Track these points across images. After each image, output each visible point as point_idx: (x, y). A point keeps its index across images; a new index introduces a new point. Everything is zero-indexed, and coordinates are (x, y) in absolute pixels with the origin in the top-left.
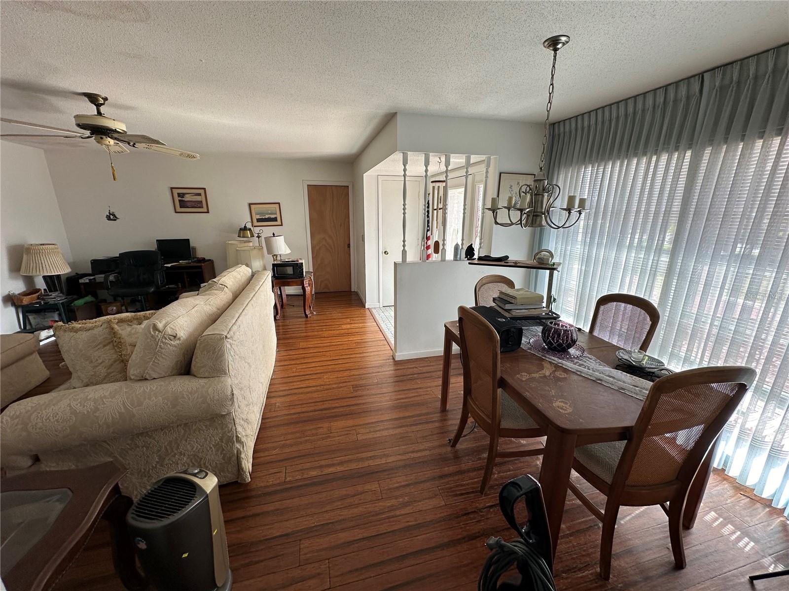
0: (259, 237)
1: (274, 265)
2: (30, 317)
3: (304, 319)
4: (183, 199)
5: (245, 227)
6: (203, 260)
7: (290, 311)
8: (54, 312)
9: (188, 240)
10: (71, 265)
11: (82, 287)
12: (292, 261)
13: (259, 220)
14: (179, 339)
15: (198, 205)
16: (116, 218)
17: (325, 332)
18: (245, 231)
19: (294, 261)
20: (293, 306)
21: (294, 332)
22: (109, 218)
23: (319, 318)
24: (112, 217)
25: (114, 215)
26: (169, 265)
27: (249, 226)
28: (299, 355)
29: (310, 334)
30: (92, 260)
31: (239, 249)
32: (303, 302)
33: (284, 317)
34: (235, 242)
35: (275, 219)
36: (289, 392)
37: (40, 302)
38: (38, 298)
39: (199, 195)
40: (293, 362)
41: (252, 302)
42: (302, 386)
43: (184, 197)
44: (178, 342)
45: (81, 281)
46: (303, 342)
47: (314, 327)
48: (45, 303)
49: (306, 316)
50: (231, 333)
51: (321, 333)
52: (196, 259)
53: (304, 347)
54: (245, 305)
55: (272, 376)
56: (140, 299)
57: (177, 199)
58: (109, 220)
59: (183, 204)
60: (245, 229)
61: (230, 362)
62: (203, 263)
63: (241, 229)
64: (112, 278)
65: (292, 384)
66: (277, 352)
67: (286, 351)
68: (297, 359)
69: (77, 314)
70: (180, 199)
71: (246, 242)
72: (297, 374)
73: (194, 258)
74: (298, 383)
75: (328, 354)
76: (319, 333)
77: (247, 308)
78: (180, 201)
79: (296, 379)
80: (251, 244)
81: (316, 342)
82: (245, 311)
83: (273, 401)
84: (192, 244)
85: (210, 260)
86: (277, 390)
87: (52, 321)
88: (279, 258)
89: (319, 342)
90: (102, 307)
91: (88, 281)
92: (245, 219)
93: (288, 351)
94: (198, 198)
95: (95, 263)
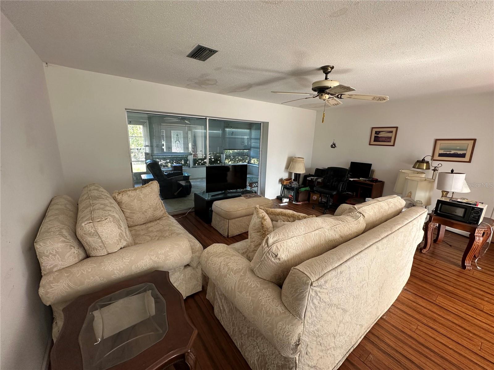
0: (434, 170)
1: (439, 202)
2: (285, 191)
3: (459, 269)
4: (378, 135)
5: (423, 160)
6: (376, 181)
7: (443, 250)
8: (293, 191)
9: (371, 165)
10: (306, 170)
11: (308, 181)
12: (466, 203)
13: (440, 155)
14: (279, 259)
15: (388, 139)
16: (335, 146)
17: (485, 303)
18: (422, 164)
19: (470, 204)
20: (451, 246)
21: (437, 278)
22: (332, 146)
23: (484, 277)
24: (333, 146)
25: (335, 145)
26: (352, 179)
27: (428, 159)
28: (430, 312)
29: (458, 292)
30: (316, 169)
31: (409, 178)
32: (466, 246)
33: (433, 254)
34: (409, 172)
35: (463, 156)
36: (392, 352)
37: (289, 185)
38: (290, 183)
39: (391, 132)
40: (417, 316)
41: (379, 244)
42: (413, 359)
43: (379, 134)
44: (278, 261)
45: (308, 178)
46: (445, 298)
47: (470, 286)
48: (291, 186)
49: (464, 267)
50: (322, 281)
51: (479, 301)
52: (371, 179)
53: (442, 305)
54: (366, 246)
55: (383, 315)
56: (327, 196)
57: (374, 135)
58: (331, 147)
59: (377, 139)
60: (423, 161)
61: (309, 309)
62: (375, 183)
63: (418, 161)
64: (320, 180)
65: (401, 344)
66: (404, 290)
67: (414, 296)
68: (424, 315)
69: (300, 194)
70: (376, 135)
71: (418, 173)
72: (415, 336)
73: (370, 178)
74: (410, 350)
75: (477, 340)
76: (475, 299)
77: (366, 251)
78: (375, 136)
79: (410, 342)
80: (423, 176)
81: (464, 310)
82: (362, 254)
83: (369, 347)
84: (372, 168)
85: (382, 181)
86: (381, 337)
87: (290, 195)
88: (450, 195)
89: (470, 313)
90: (311, 194)
91: (310, 179)
92: (426, 152)
93: (417, 297)
94: (389, 135)
95: (318, 170)
